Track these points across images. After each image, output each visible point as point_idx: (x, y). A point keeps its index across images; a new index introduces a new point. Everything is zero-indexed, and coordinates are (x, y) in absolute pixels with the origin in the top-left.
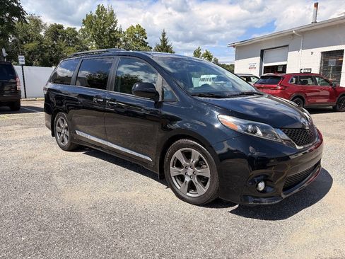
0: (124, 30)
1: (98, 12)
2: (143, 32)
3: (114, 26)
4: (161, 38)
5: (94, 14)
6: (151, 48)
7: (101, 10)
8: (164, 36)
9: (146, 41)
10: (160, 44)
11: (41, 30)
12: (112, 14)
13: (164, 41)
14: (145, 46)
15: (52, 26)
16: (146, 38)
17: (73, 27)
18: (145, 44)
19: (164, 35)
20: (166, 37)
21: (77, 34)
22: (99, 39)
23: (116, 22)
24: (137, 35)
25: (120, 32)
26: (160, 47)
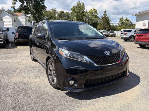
0: (88, 11)
1: (77, 5)
2: (96, 12)
3: (84, 10)
4: (104, 13)
5: (76, 6)
6: (99, 18)
7: (79, 4)
8: (105, 13)
9: (97, 15)
10: (103, 16)
11: (56, 14)
12: (83, 5)
13: (105, 15)
14: (97, 17)
15: (60, 12)
16: (97, 14)
17: (68, 12)
19: (105, 12)
20: (106, 13)
21: (69, 14)
22: (77, 16)
23: (85, 8)
24: (93, 13)
25: (86, 12)
26: (103, 18)
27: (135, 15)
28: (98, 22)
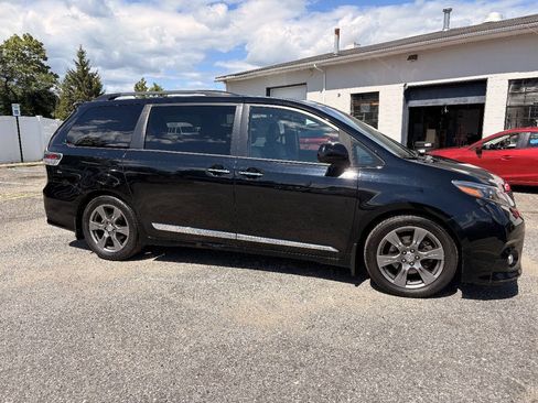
2: (38, 48)
4: (77, 61)
6: (56, 76)
8: (81, 58)
9: (46, 63)
10: (76, 70)
13: (83, 65)
14: (45, 72)
16: (46, 59)
18: (43, 69)
19: (81, 54)
20: (86, 59)
24: (26, 52)
26: (77, 75)
27: (225, 81)
28: (52, 89)
